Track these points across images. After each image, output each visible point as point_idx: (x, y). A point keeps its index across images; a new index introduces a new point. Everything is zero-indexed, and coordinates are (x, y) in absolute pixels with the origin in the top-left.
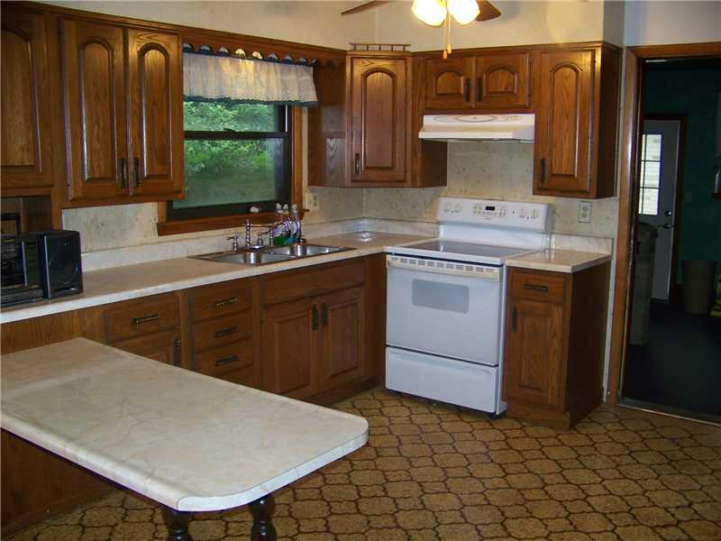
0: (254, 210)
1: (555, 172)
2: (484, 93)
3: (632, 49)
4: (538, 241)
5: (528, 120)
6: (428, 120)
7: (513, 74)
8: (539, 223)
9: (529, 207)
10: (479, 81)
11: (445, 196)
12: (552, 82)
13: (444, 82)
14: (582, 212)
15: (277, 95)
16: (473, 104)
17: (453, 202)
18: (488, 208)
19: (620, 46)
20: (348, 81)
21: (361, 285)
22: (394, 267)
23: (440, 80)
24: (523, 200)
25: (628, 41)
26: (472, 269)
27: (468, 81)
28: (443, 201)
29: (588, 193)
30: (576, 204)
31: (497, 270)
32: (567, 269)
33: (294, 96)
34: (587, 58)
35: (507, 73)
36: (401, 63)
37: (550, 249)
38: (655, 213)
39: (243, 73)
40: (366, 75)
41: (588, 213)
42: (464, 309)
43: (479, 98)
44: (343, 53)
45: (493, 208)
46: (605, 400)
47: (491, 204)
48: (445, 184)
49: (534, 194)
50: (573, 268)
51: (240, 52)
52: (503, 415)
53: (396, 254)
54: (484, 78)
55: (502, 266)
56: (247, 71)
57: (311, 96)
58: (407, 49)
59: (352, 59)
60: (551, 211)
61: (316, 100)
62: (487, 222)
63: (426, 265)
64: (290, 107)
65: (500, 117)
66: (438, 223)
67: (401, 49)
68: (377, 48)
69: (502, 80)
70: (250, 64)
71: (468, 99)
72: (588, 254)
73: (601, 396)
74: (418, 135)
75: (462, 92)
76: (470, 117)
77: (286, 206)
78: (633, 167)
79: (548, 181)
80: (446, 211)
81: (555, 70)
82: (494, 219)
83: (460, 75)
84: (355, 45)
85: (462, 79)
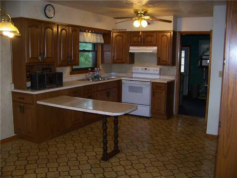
0: (89, 69)
1: (162, 60)
2: (145, 42)
3: (179, 32)
4: (158, 77)
5: (155, 48)
6: (131, 48)
7: (152, 37)
8: (158, 72)
9: (155, 69)
10: (144, 39)
11: (134, 66)
12: (161, 39)
13: (135, 39)
14: (168, 70)
15: (95, 42)
16: (142, 44)
17: (137, 68)
18: (145, 69)
19: (176, 31)
20: (112, 38)
21: (116, 87)
22: (124, 83)
23: (134, 38)
24: (154, 67)
25: (178, 30)
26: (143, 83)
27: (141, 39)
28: (134, 68)
29: (170, 65)
30: (166, 68)
31: (149, 83)
32: (166, 82)
33: (99, 41)
34: (169, 34)
35: (151, 37)
36: (125, 34)
37: (160, 78)
38: (184, 72)
39: (88, 36)
40: (116, 36)
41: (169, 70)
42: (142, 92)
43: (144, 42)
44: (110, 31)
45: (146, 69)
46: (174, 114)
47: (146, 68)
48: (134, 63)
49: (157, 65)
50: (167, 82)
51: (90, 31)
52: (151, 117)
53: (124, 80)
54: (145, 38)
55: (150, 82)
56: (89, 35)
57: (103, 42)
58: (126, 30)
59: (113, 32)
60: (161, 70)
61: (104, 42)
62: (145, 72)
63: (132, 82)
64: (97, 44)
65: (149, 47)
66: (133, 73)
67: (124, 30)
68: (119, 30)
69: (149, 39)
70: (90, 34)
71: (141, 43)
72: (169, 79)
73: (173, 113)
74: (129, 51)
75: (140, 41)
76: (142, 47)
77: (97, 68)
78: (180, 59)
79: (160, 62)
80: (135, 70)
81: (162, 37)
82: (147, 72)
83: (139, 37)
84: (113, 29)
85: (140, 38)
